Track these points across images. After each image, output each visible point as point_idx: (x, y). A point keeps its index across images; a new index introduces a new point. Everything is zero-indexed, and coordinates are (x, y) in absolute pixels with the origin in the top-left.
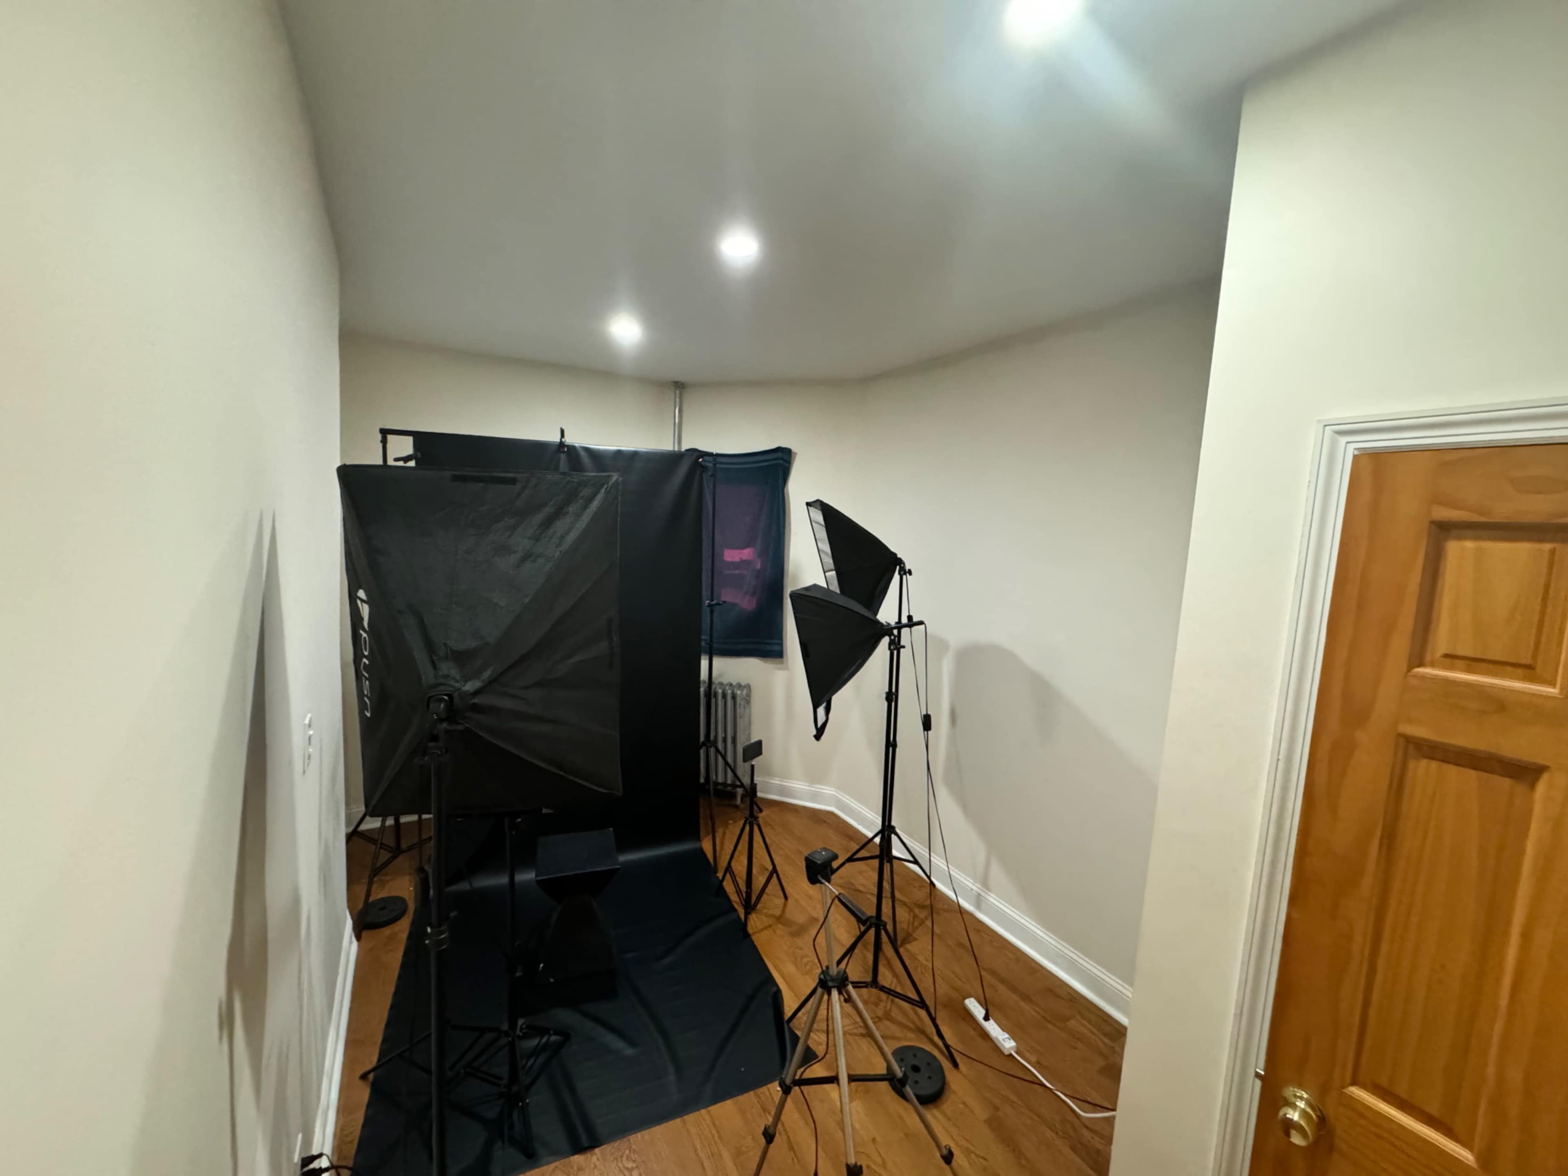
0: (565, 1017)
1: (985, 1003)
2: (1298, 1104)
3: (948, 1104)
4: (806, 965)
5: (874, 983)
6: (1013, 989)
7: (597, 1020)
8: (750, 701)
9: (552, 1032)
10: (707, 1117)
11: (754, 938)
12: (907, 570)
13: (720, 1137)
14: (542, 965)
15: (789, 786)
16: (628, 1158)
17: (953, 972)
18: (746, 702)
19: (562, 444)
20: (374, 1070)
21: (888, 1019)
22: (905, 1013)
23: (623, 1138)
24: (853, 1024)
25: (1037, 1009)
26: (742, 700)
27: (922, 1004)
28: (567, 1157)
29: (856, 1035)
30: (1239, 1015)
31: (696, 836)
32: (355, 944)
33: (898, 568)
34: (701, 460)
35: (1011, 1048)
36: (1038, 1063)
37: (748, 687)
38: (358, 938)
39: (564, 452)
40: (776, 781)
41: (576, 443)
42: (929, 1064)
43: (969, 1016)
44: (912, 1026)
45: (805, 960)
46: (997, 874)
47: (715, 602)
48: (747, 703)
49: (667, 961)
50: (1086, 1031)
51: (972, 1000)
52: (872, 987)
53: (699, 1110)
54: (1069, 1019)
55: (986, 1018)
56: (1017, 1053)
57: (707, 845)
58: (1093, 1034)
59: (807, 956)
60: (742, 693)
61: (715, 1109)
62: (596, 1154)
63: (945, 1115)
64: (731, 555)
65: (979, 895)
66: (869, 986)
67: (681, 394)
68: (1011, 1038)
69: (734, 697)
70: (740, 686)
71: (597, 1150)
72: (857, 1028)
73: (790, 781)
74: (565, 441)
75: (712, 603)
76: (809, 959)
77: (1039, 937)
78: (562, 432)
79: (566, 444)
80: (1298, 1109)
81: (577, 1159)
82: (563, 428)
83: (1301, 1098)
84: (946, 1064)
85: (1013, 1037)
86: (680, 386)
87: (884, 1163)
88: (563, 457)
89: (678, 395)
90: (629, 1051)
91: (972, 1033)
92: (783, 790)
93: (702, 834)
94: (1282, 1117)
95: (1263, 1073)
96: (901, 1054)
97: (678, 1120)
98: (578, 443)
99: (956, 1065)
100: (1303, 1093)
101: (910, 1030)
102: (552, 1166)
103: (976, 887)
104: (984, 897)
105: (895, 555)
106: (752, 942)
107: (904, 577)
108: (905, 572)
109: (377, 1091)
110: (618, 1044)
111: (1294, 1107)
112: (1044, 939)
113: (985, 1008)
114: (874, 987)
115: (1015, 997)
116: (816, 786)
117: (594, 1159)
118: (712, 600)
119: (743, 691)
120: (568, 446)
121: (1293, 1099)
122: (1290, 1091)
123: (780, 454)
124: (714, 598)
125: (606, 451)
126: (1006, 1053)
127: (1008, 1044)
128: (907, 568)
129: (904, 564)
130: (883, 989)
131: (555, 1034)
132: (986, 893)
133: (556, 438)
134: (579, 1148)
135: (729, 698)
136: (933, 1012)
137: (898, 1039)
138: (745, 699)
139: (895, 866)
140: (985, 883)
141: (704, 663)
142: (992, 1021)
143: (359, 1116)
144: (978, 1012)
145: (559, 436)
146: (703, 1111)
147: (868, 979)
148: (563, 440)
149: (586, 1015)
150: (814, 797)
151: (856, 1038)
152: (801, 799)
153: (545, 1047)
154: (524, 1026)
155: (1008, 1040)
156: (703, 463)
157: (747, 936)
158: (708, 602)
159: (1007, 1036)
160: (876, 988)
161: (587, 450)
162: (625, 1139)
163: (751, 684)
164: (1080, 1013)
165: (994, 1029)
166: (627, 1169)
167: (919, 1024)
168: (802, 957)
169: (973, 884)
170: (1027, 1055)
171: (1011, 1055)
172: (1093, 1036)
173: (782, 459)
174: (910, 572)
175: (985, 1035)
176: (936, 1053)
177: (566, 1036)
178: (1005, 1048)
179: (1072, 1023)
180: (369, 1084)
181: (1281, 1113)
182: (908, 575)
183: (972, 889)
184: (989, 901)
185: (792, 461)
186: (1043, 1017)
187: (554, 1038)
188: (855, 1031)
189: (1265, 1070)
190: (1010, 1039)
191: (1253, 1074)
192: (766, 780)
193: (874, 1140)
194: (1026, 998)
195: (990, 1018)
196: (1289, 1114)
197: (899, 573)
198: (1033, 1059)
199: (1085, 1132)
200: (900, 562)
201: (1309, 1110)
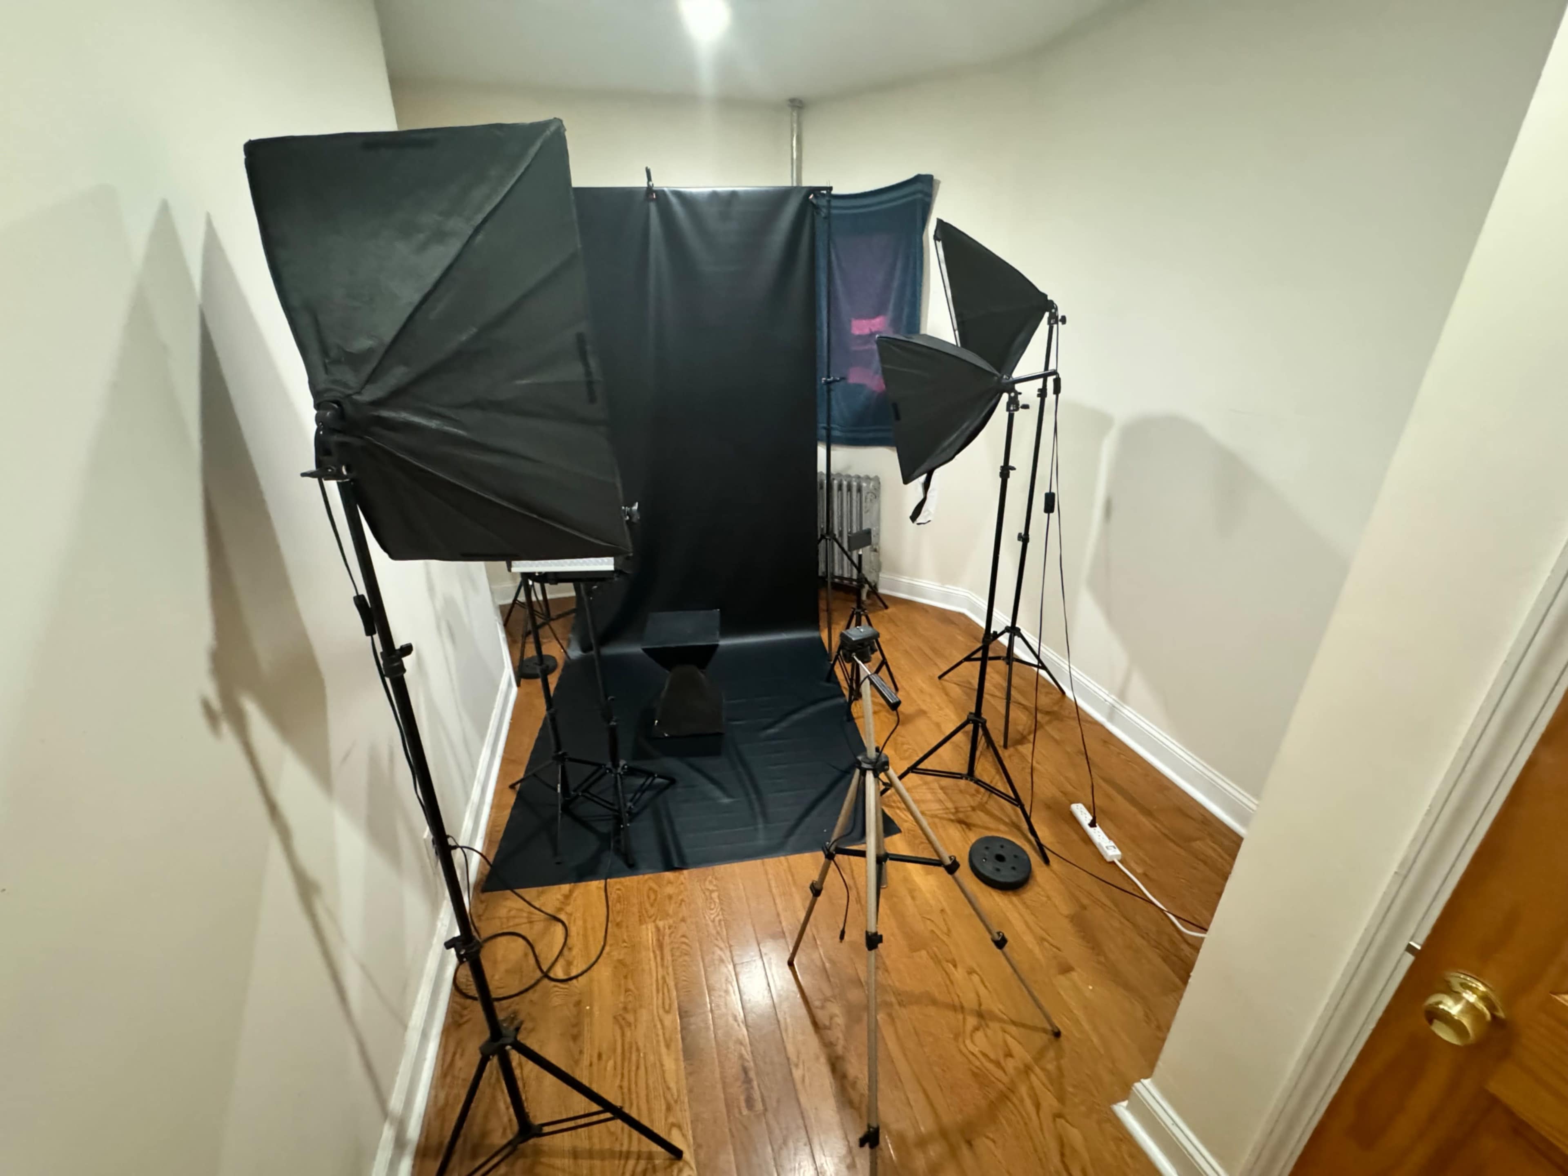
0: (673, 765)
1: (1092, 810)
2: (1464, 995)
3: (1030, 894)
4: (906, 751)
5: (970, 774)
6: (1133, 801)
7: (699, 770)
8: (879, 496)
9: (656, 776)
10: (785, 864)
11: (856, 721)
12: (1060, 318)
13: (794, 880)
14: (656, 722)
15: (919, 586)
16: (711, 882)
17: (1066, 778)
18: (874, 496)
19: (650, 190)
20: (520, 781)
21: (982, 811)
22: (1002, 809)
23: (709, 866)
24: (943, 809)
25: (1158, 825)
26: (868, 493)
27: (1017, 801)
28: (660, 872)
29: (941, 818)
30: (1402, 876)
31: (815, 625)
32: (515, 689)
33: (1047, 314)
34: (811, 196)
35: (1117, 856)
36: (1145, 875)
37: (877, 479)
38: (518, 685)
39: (653, 200)
40: (905, 580)
41: (664, 187)
42: (1016, 856)
43: (1074, 820)
44: (1007, 820)
45: (905, 747)
46: (1138, 687)
47: (832, 378)
48: (876, 497)
49: (771, 731)
50: (1213, 854)
51: (1080, 805)
52: (967, 779)
53: (778, 856)
54: (1196, 840)
55: (1093, 824)
56: (1120, 861)
57: (824, 636)
58: (1222, 857)
59: (908, 744)
60: (868, 487)
61: (795, 859)
62: (683, 874)
63: (1024, 903)
64: (861, 327)
65: (1114, 707)
66: (964, 778)
67: (799, 116)
68: (1116, 846)
69: (859, 490)
70: (868, 478)
71: (685, 872)
72: (946, 813)
73: (920, 580)
74: (653, 185)
75: (829, 380)
76: (910, 747)
77: (1178, 756)
78: (648, 172)
79: (654, 189)
80: (1463, 1002)
81: (669, 875)
82: (649, 167)
83: (1473, 990)
84: (1035, 858)
85: (1119, 845)
86: (798, 105)
87: (949, 930)
88: (653, 207)
89: (795, 118)
90: (726, 801)
91: (1075, 837)
92: (912, 589)
93: (821, 624)
94: (1430, 1005)
95: (1419, 947)
96: (986, 843)
97: (758, 862)
98: (667, 187)
99: (1047, 861)
100: (1479, 984)
101: (1005, 823)
102: (647, 876)
103: (1111, 699)
104: (1117, 708)
105: (1045, 296)
106: (855, 724)
107: (1055, 326)
108: (1055, 320)
109: (521, 798)
110: (717, 793)
111: (1457, 997)
112: (1182, 757)
113: (1093, 815)
114: (969, 779)
115: (1134, 810)
116: (947, 586)
117: (682, 877)
118: (829, 377)
119: (870, 483)
120: (656, 192)
121: (1459, 989)
122: (1456, 978)
123: (918, 186)
124: (831, 375)
125: (698, 194)
126: (1109, 860)
127: (1111, 851)
128: (1060, 314)
129: (1056, 309)
130: (978, 782)
131: (660, 777)
132: (1123, 707)
133: (643, 183)
134: (669, 867)
135: (854, 489)
136: (1028, 809)
137: (987, 828)
138: (872, 493)
139: (1014, 669)
140: (1122, 696)
141: (822, 451)
142: (1098, 828)
143: (507, 813)
144: (1084, 816)
145: (646, 179)
146: (782, 858)
147: (965, 771)
148: (651, 183)
149: (691, 766)
150: (947, 597)
151: (945, 822)
152: (931, 599)
153: (650, 787)
154: (626, 767)
155: (1112, 848)
156: (815, 201)
157: (851, 719)
158: (824, 379)
159: (1112, 844)
160: (971, 780)
161: (678, 194)
162: (710, 868)
163: (879, 476)
164: (1210, 835)
165: (1099, 836)
166: (708, 889)
167: (1014, 818)
168: (903, 744)
169: (1108, 695)
170: (1133, 865)
171: (1113, 863)
172: (1220, 860)
173: (921, 192)
174: (1064, 320)
175: (1088, 841)
176: (1027, 848)
177: (672, 782)
178: (1107, 855)
179: (1197, 845)
180: (516, 792)
181: (1433, 1000)
182: (1060, 323)
183: (1106, 701)
184: (1124, 713)
185: (934, 192)
186: (1165, 835)
187: (658, 780)
188: (945, 816)
189: (1423, 946)
190: (1115, 848)
191: (1404, 946)
192: (896, 578)
193: (942, 911)
194: (1147, 812)
195: (1097, 824)
196: (1445, 1005)
197: (1049, 323)
198: (1140, 870)
199: (1184, 946)
200: (1050, 306)
201: (1481, 1006)
